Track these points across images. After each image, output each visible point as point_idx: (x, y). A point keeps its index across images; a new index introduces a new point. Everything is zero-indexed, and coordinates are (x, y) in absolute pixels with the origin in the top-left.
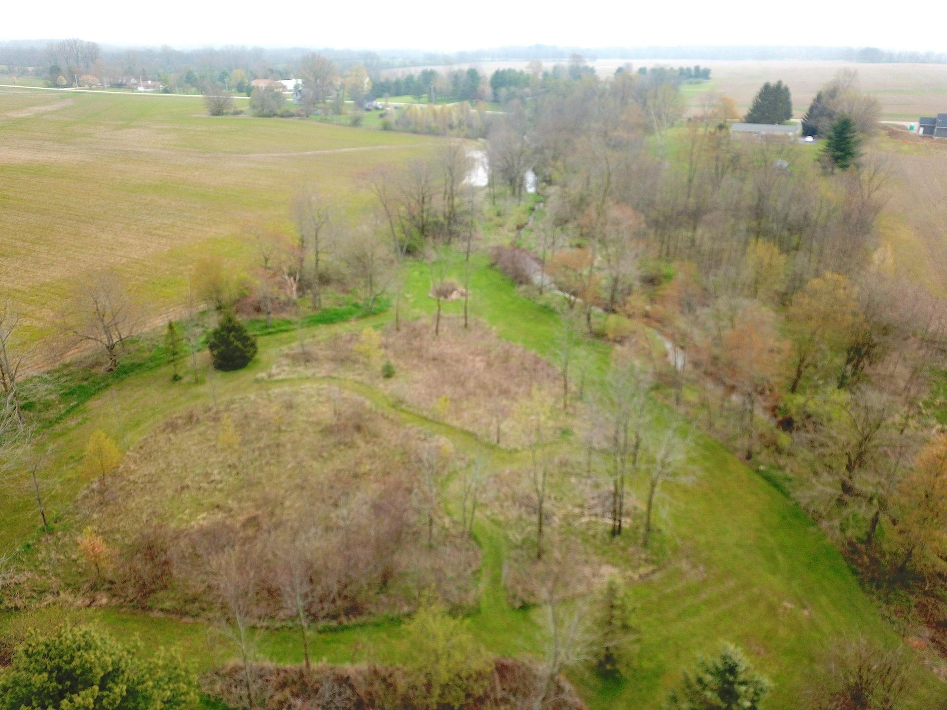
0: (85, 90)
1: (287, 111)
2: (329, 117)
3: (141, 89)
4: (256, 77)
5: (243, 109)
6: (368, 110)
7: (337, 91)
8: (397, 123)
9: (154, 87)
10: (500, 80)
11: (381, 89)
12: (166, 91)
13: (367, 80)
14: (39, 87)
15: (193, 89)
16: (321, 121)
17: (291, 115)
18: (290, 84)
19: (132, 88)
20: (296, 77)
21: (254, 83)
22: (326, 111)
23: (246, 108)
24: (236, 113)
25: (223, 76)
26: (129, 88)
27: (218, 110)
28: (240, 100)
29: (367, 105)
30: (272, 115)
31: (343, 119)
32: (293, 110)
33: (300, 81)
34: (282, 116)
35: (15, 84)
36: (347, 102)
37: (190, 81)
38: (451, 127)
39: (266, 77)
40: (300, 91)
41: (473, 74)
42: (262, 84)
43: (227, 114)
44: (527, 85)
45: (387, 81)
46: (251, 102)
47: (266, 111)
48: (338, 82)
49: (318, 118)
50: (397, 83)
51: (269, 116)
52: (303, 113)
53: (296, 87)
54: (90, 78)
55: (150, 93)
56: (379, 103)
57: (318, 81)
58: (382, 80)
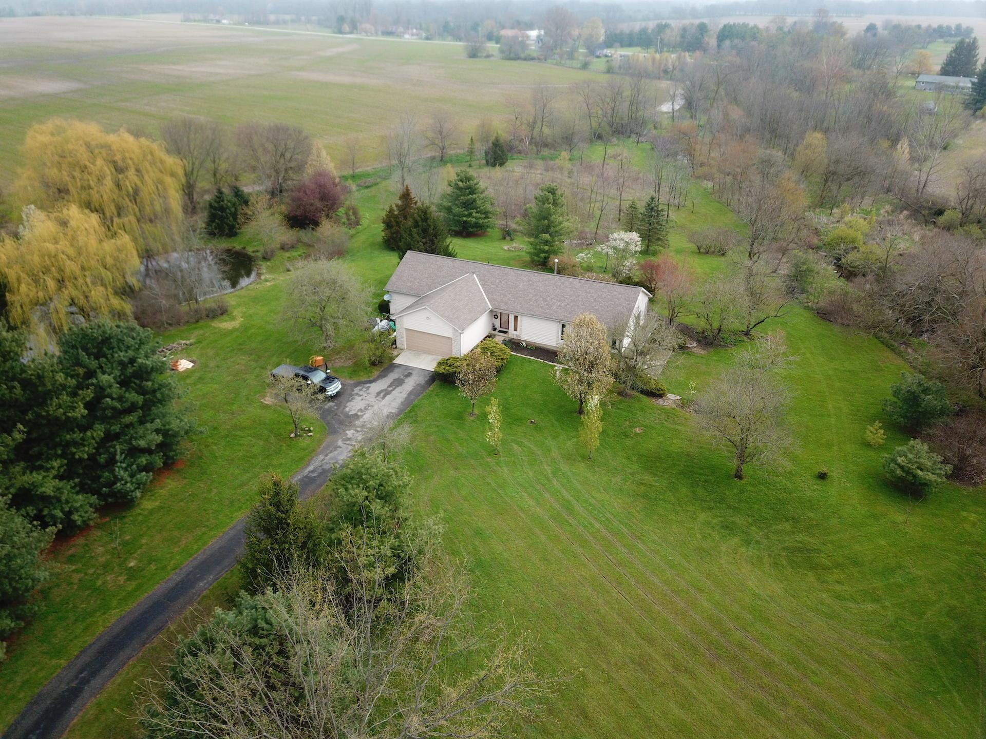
0: (362, 36)
1: (530, 55)
2: (563, 62)
3: (407, 36)
4: (503, 27)
5: (494, 53)
6: (598, 57)
7: (574, 40)
8: (620, 67)
9: (417, 35)
10: (726, 33)
11: (615, 39)
12: (427, 38)
13: (602, 31)
14: (327, 34)
15: (450, 38)
16: (557, 64)
17: (533, 59)
18: (533, 34)
19: (399, 35)
20: (539, 29)
21: (503, 32)
22: (561, 57)
23: (496, 53)
24: (488, 56)
25: (475, 27)
26: (398, 36)
27: (473, 54)
28: (492, 47)
29: (598, 53)
30: (517, 58)
31: (576, 64)
32: (535, 55)
33: (542, 32)
34: (525, 59)
35: (308, 30)
36: (581, 50)
37: (447, 30)
38: (666, 72)
39: (513, 28)
40: (541, 40)
41: (703, 28)
42: (508, 33)
43: (480, 57)
44: (754, 38)
45: (622, 33)
46: (500, 48)
47: (512, 55)
48: (576, 32)
49: (555, 61)
50: (631, 35)
51: (514, 59)
52: (542, 57)
53: (538, 37)
54: (367, 26)
55: (414, 39)
56: (608, 52)
57: (559, 31)
58: (618, 32)
